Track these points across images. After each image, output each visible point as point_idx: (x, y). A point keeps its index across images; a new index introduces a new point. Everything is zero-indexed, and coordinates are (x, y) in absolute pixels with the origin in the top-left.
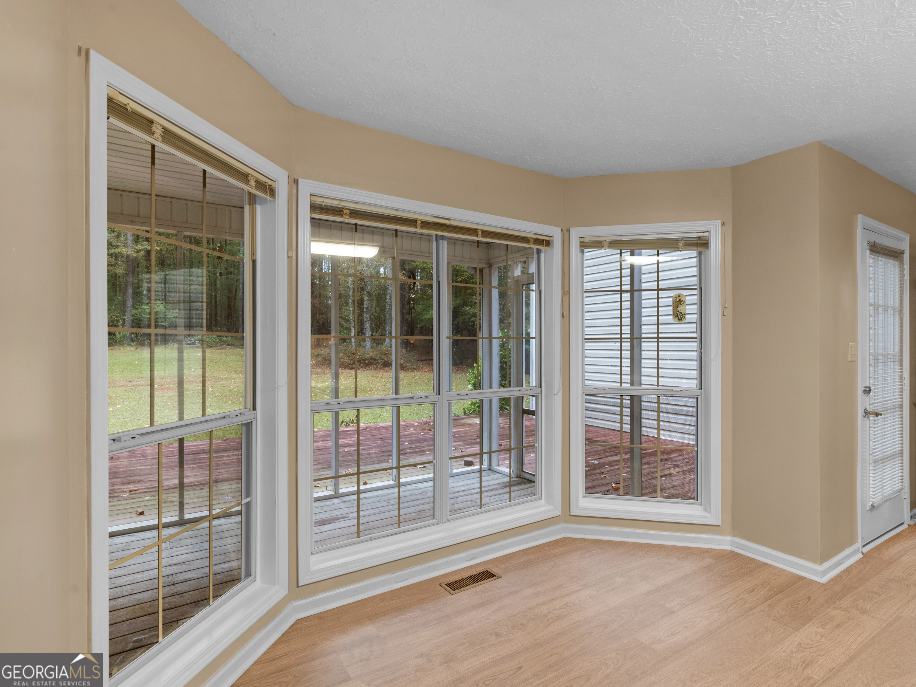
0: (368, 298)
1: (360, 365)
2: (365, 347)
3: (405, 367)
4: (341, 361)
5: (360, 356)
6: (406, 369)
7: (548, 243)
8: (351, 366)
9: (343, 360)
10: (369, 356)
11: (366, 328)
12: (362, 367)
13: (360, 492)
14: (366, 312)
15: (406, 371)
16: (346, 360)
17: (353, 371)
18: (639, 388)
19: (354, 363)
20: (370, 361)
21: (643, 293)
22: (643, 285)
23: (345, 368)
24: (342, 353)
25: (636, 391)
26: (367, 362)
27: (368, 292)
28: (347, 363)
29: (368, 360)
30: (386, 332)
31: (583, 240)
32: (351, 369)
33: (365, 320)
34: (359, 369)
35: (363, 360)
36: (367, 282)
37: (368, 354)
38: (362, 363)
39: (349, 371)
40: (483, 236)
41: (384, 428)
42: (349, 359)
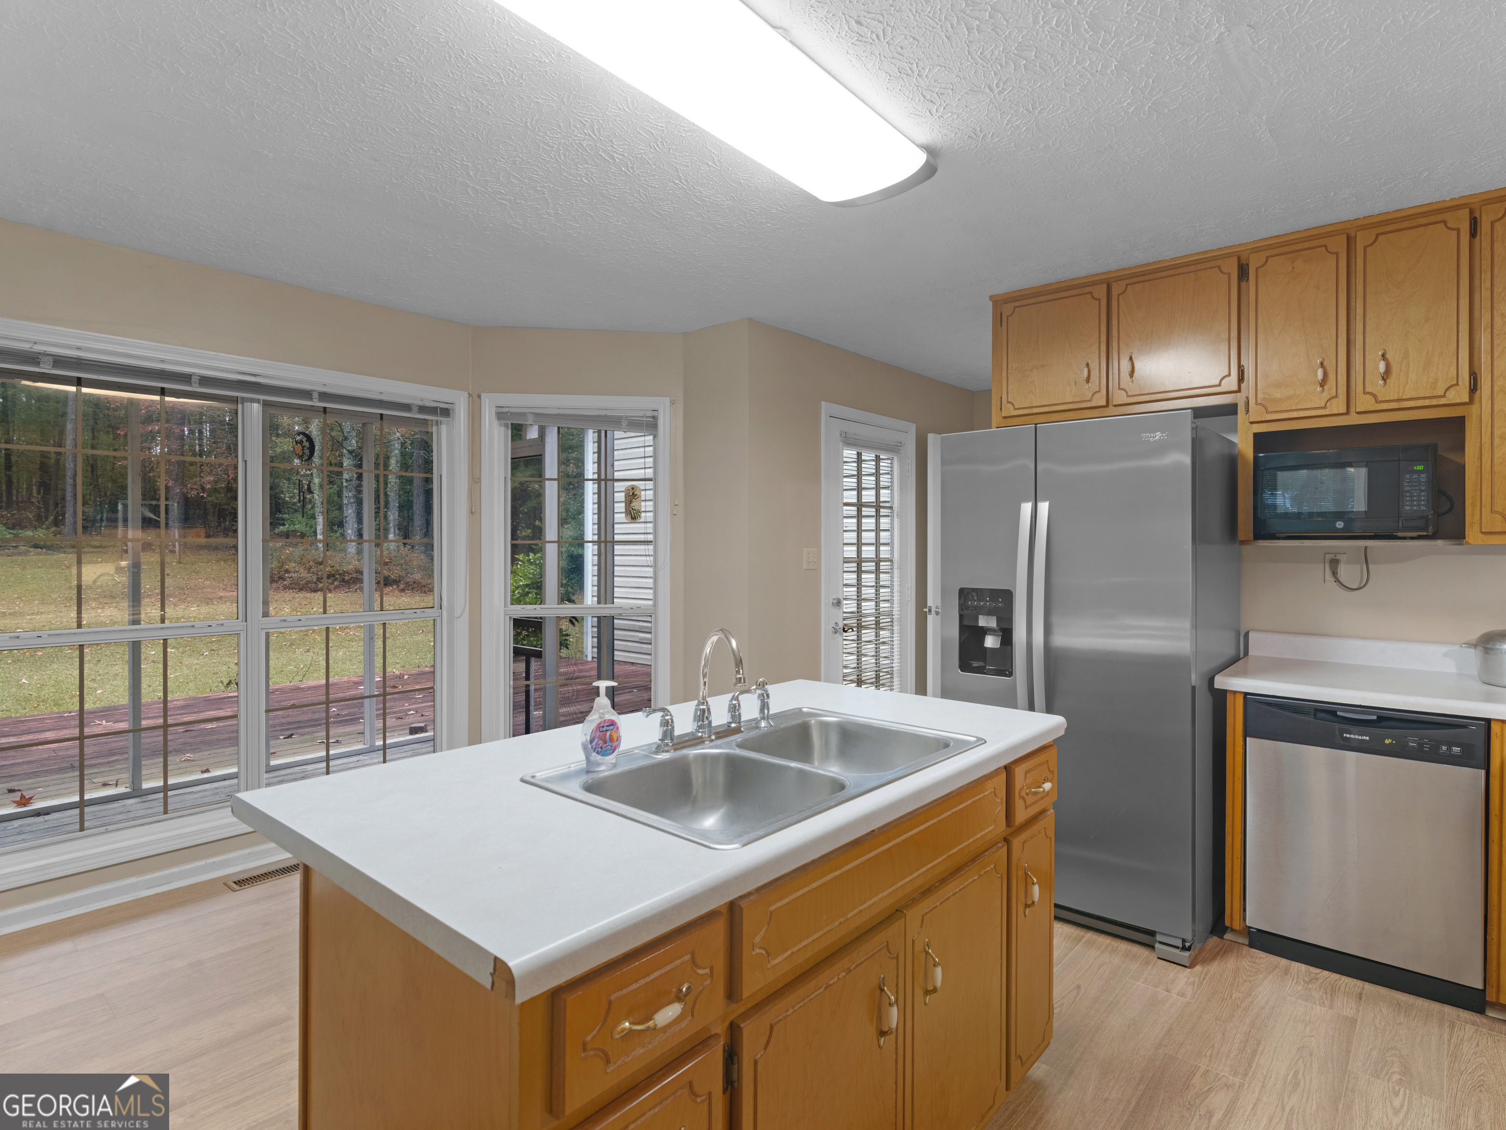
0: (352, 463)
1: (332, 583)
2: (344, 550)
3: (424, 586)
4: (292, 577)
5: (332, 567)
6: (427, 589)
7: (446, 412)
8: (314, 585)
9: (295, 575)
10: (351, 567)
11: (346, 517)
12: (336, 587)
13: (169, 788)
14: (346, 487)
15: (425, 592)
16: (304, 573)
17: (319, 596)
18: (611, 606)
19: (319, 580)
20: (354, 576)
21: (616, 484)
22: (616, 474)
23: (301, 590)
24: (295, 562)
25: (606, 610)
26: (347, 578)
27: (351, 452)
28: (304, 582)
29: (350, 574)
30: (389, 524)
31: (500, 410)
32: (315, 591)
33: (345, 501)
34: (330, 591)
35: (340, 574)
36: (349, 432)
37: (350, 563)
38: (336, 579)
39: (308, 595)
40: (320, 400)
41: (309, 688)
42: (309, 572)
